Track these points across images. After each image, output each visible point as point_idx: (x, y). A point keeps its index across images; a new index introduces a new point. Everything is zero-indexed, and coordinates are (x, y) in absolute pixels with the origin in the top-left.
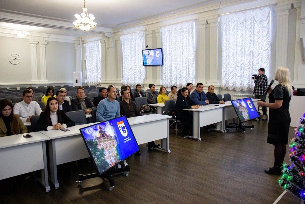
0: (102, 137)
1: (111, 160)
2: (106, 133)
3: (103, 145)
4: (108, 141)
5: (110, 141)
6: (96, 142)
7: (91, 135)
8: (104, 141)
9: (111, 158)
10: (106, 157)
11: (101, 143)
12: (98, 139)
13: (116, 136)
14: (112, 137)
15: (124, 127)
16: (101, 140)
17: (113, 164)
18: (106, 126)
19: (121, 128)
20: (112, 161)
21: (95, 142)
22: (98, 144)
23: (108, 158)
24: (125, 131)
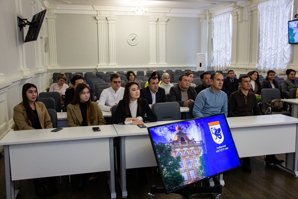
0: (180, 141)
1: (190, 174)
2: (187, 135)
3: (180, 152)
4: (189, 147)
5: (192, 148)
6: (170, 147)
7: (163, 137)
8: (182, 147)
9: (190, 172)
10: (181, 169)
11: (176, 150)
12: (173, 144)
13: (204, 142)
14: (197, 143)
15: (219, 130)
16: (179, 145)
17: (191, 180)
18: (190, 126)
19: (214, 132)
20: (191, 176)
21: (168, 147)
22: (173, 150)
23: (185, 171)
24: (220, 136)
